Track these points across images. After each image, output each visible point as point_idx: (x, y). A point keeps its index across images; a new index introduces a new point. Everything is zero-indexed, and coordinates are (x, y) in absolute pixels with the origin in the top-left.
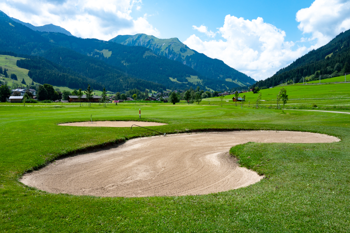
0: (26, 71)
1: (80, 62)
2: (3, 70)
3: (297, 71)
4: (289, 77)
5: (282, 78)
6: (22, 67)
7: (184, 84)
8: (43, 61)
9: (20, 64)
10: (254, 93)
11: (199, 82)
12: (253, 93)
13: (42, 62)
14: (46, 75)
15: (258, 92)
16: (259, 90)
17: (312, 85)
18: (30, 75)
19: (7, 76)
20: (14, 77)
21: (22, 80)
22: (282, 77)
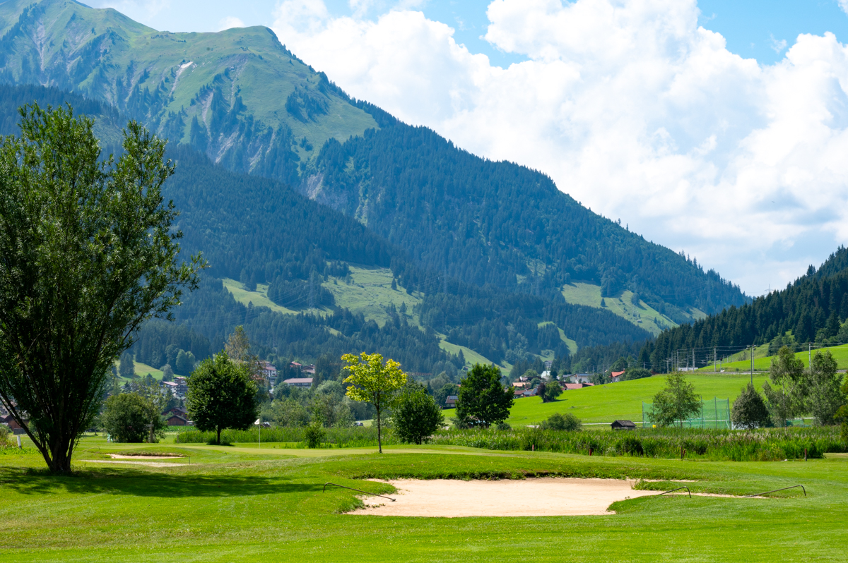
3: (817, 293)
4: (785, 316)
5: (754, 322)
7: (310, 320)
10: (545, 401)
11: (404, 308)
12: (542, 401)
15: (557, 398)
16: (561, 392)
17: (733, 377)
22: (754, 316)
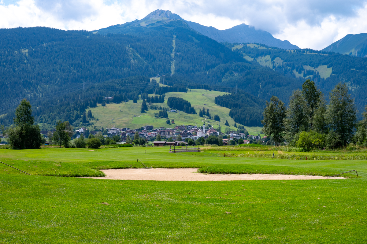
0: (227, 110)
1: (285, 91)
2: (206, 111)
6: (221, 106)
8: (242, 95)
9: (219, 101)
13: (242, 97)
14: (248, 115)
18: (232, 115)
19: (210, 118)
20: (217, 119)
21: (225, 122)
